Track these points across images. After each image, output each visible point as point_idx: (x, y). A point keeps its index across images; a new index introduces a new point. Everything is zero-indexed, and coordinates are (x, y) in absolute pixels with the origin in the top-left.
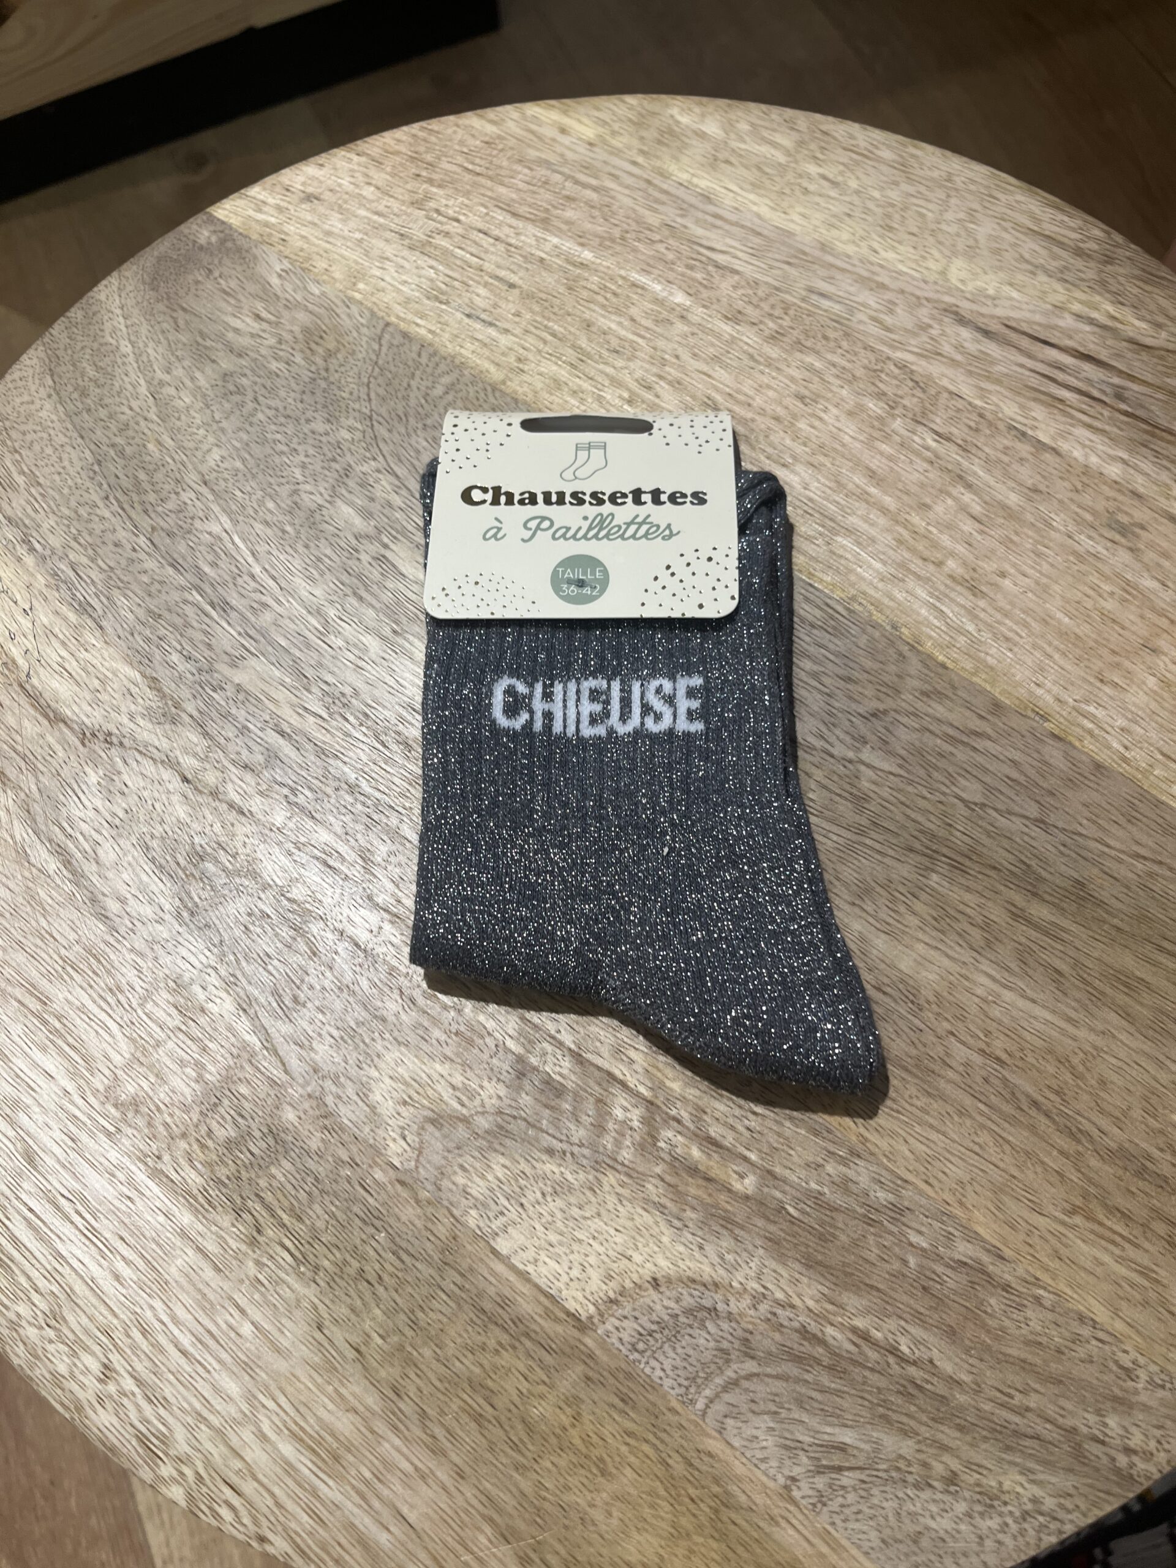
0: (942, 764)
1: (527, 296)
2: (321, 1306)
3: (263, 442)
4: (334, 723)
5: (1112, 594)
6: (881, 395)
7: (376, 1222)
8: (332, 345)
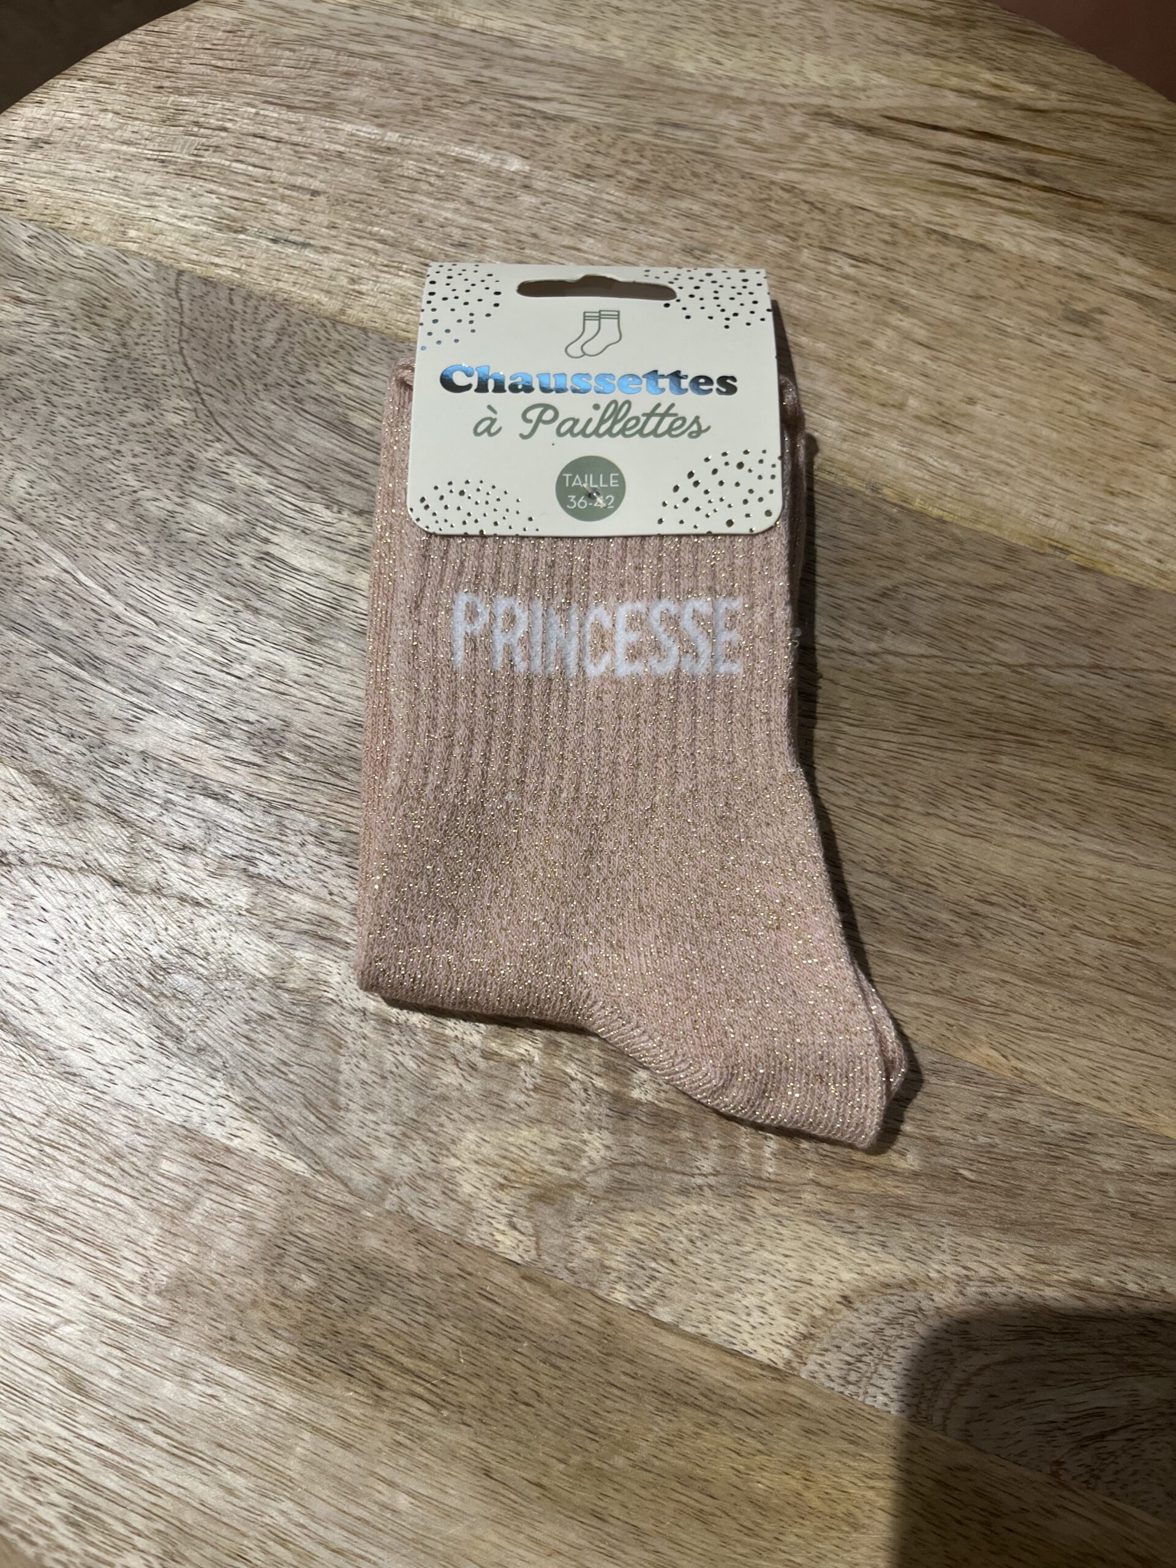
0: (972, 631)
1: (339, 201)
2: (481, 1449)
3: (74, 451)
4: (272, 767)
5: (1093, 394)
6: (777, 228)
7: (511, 1332)
8: (120, 314)
